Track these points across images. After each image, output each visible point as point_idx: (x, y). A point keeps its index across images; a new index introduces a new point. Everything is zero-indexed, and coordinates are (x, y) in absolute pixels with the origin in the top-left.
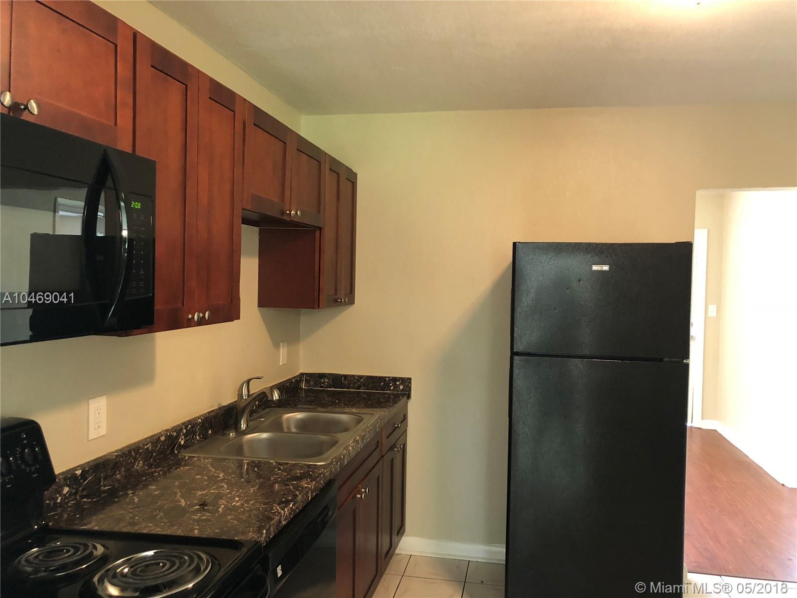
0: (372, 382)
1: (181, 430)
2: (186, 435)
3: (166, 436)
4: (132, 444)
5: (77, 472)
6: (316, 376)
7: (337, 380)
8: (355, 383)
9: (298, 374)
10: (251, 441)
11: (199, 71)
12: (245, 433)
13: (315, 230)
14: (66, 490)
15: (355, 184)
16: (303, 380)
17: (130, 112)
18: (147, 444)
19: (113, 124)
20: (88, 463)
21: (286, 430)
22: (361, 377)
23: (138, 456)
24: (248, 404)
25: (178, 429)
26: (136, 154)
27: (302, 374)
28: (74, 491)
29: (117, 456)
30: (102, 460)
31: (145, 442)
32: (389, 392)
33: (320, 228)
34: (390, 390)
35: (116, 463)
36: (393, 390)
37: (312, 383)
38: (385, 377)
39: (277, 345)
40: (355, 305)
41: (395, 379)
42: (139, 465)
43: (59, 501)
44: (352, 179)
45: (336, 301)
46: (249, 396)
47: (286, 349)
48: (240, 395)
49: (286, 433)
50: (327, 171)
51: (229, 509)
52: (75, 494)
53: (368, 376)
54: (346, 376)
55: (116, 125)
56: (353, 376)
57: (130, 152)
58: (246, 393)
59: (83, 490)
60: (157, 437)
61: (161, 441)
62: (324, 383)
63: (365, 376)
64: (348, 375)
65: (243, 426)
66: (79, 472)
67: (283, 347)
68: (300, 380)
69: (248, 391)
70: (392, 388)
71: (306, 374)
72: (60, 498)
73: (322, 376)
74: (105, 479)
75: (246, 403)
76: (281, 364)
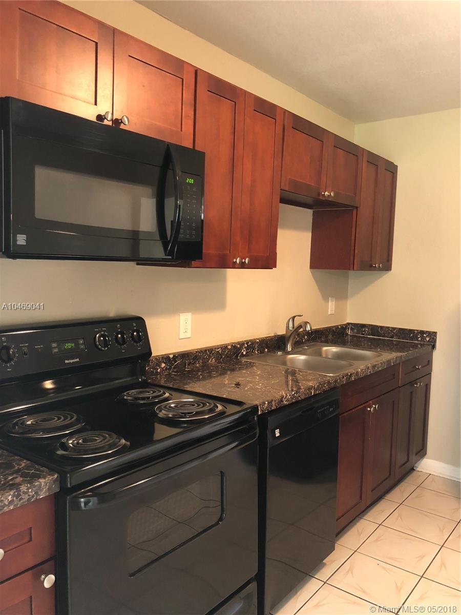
0: (403, 333)
1: (244, 344)
2: (247, 349)
3: (232, 346)
4: (208, 347)
5: (170, 356)
6: (359, 326)
7: (374, 329)
8: (389, 333)
9: (345, 323)
10: (292, 360)
11: (245, 92)
12: (289, 353)
13: (352, 211)
14: (163, 365)
15: (395, 175)
16: (349, 328)
17: (191, 122)
18: (218, 349)
19: (180, 130)
20: (178, 352)
21: (324, 356)
22: (394, 329)
23: (211, 355)
24: (292, 334)
25: (242, 344)
26: (196, 149)
27: (349, 324)
28: (168, 367)
29: (197, 352)
30: (186, 352)
31: (217, 347)
32: (416, 342)
33: (357, 208)
34: (418, 341)
35: (196, 356)
36: (421, 341)
37: (355, 331)
38: (415, 330)
39: (326, 298)
40: (392, 271)
41: (422, 332)
42: (212, 361)
43: (159, 371)
44: (391, 169)
45: (371, 266)
46: (293, 328)
47: (334, 303)
48: (288, 327)
49: (324, 357)
50: (365, 164)
51: (252, 389)
52: (169, 369)
53: (400, 329)
54: (382, 327)
55: (182, 131)
56: (388, 328)
57: (192, 148)
58: (292, 326)
59: (174, 368)
60: (225, 346)
61: (228, 349)
62: (364, 331)
63: (397, 328)
64: (384, 327)
65: (289, 348)
66: (171, 356)
67: (332, 301)
68: (346, 327)
69: (293, 325)
70: (419, 339)
71: (351, 324)
72: (159, 369)
73: (363, 326)
74: (189, 365)
75: (290, 333)
76: (329, 313)
